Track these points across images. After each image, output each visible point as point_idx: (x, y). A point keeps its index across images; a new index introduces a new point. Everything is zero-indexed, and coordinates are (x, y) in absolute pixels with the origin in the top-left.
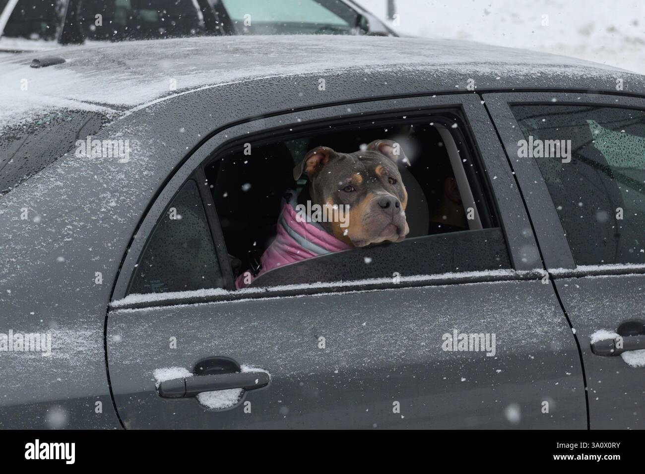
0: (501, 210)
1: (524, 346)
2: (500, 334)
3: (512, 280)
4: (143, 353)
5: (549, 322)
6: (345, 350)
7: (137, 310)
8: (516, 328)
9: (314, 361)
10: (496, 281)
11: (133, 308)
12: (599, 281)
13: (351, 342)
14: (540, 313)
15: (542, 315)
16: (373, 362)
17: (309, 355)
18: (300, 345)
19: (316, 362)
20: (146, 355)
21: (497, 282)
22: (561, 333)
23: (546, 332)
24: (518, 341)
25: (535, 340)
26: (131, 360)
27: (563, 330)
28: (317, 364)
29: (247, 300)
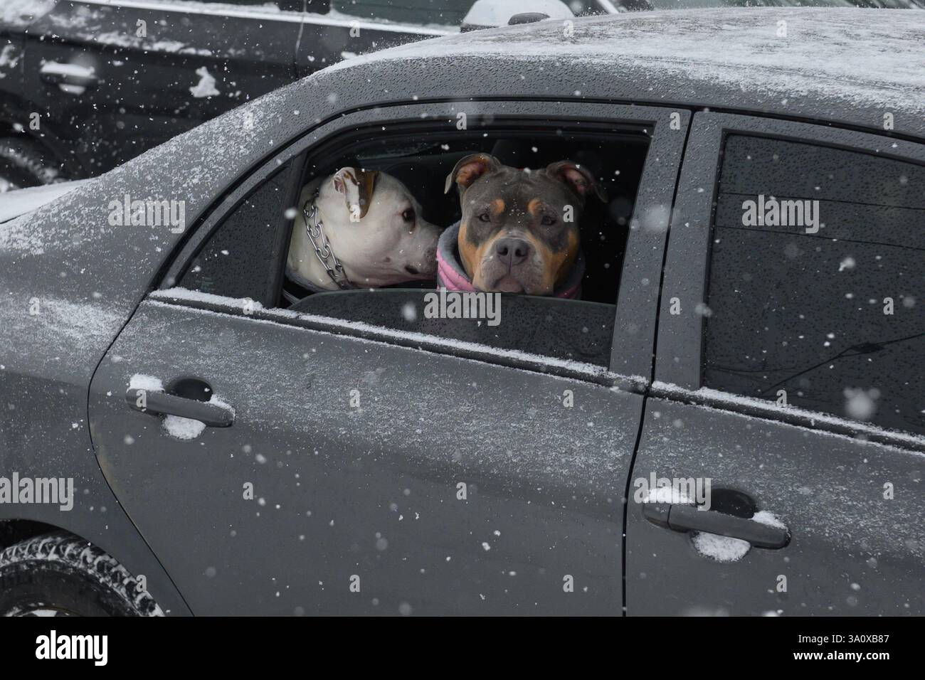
0: (623, 281)
1: (547, 475)
2: (524, 449)
3: (590, 381)
4: (140, 353)
5: (604, 453)
6: (326, 411)
7: (167, 305)
8: (552, 447)
9: (286, 413)
10: (567, 377)
11: (165, 303)
12: (713, 417)
13: (340, 403)
14: (600, 437)
15: (599, 441)
16: (348, 436)
17: (285, 405)
18: (285, 389)
19: (288, 415)
20: (142, 355)
21: (568, 379)
22: (611, 473)
23: (588, 466)
24: (543, 465)
25: (565, 472)
26: (124, 358)
27: (615, 470)
28: (287, 418)
29: (270, 322)
